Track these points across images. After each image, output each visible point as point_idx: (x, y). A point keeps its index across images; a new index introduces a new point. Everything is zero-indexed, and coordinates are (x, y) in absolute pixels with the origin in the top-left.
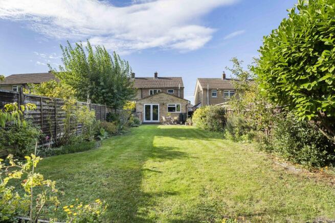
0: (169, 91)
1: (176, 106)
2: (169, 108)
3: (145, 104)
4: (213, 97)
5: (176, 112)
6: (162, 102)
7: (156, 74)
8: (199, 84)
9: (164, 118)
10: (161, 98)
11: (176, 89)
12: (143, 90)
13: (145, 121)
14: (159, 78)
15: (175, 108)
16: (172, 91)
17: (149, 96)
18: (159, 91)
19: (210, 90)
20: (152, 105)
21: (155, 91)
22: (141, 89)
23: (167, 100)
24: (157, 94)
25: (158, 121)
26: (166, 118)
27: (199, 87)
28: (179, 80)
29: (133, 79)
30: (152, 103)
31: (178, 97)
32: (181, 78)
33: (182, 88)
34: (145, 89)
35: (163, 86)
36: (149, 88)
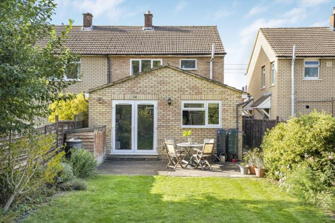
0: (184, 63)
1: (206, 109)
2: (186, 114)
3: (115, 103)
4: (308, 78)
5: (207, 125)
6: (166, 96)
7: (148, 18)
8: (264, 43)
9: (171, 149)
10: (162, 83)
11: (203, 56)
12: (113, 61)
13: (115, 152)
14: (156, 28)
15: (203, 113)
16: (192, 64)
17: (128, 79)
18: (156, 63)
19: (300, 59)
20: (135, 105)
21: (146, 64)
22: (107, 56)
23: (181, 90)
24: (151, 71)
25: (153, 152)
26: (176, 147)
27: (262, 51)
28: (211, 33)
29: (88, 29)
30: (135, 98)
31: (208, 80)
32: (215, 27)
33: (220, 55)
34: (119, 56)
35: (169, 49)
36: (128, 56)
